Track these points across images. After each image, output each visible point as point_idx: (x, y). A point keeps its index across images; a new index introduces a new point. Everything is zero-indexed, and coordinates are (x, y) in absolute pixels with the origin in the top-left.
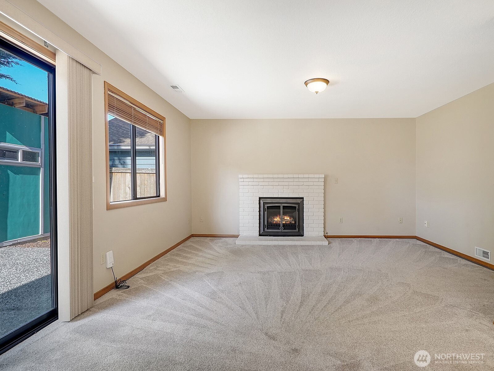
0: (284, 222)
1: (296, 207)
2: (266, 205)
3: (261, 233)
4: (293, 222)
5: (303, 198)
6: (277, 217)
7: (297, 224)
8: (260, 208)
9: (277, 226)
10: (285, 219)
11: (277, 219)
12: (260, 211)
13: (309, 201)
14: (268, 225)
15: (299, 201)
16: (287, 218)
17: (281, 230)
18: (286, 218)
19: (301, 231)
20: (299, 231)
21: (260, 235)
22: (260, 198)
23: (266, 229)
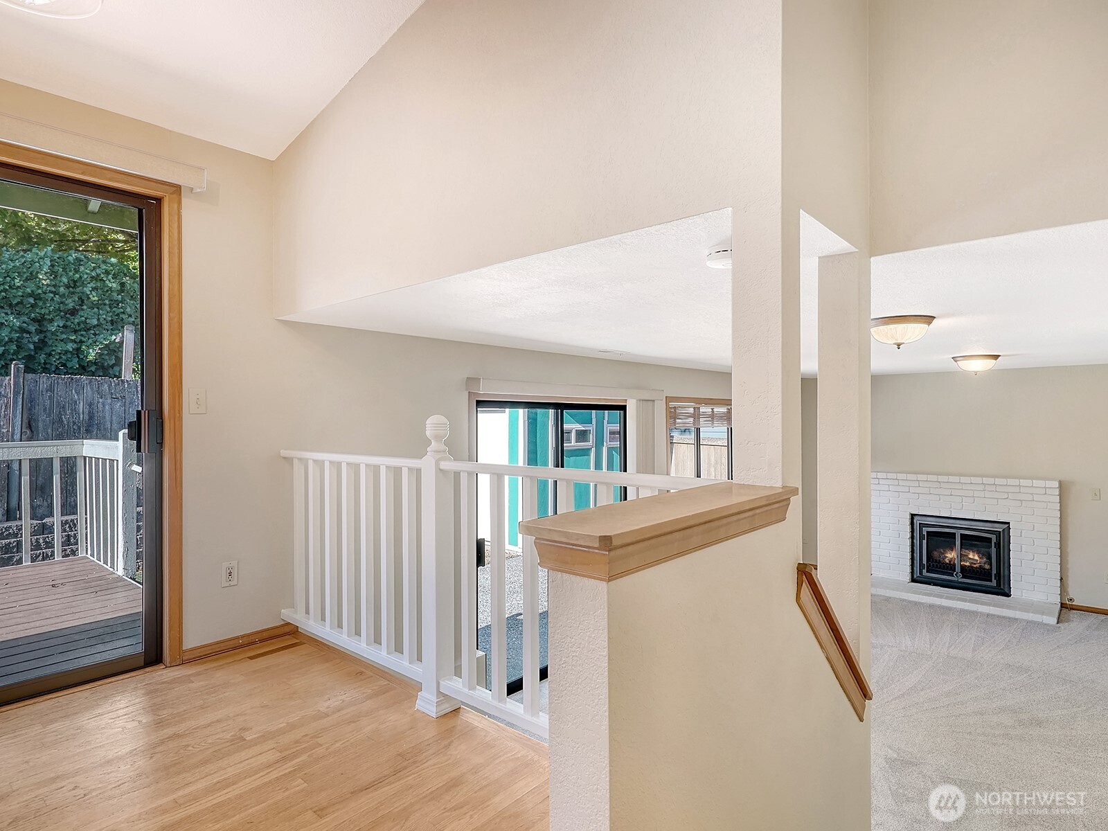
0: (968, 564)
1: (991, 539)
2: (925, 530)
3: (915, 576)
4: (987, 567)
5: (1009, 523)
6: (952, 550)
7: (994, 572)
8: (912, 532)
9: (949, 568)
10: (970, 559)
11: (951, 555)
12: (912, 537)
13: (1023, 531)
14: (930, 564)
15: (999, 528)
16: (974, 556)
17: (957, 577)
18: (971, 556)
19: (1004, 587)
20: (1000, 586)
21: (913, 580)
22: (913, 516)
23: (924, 571)
